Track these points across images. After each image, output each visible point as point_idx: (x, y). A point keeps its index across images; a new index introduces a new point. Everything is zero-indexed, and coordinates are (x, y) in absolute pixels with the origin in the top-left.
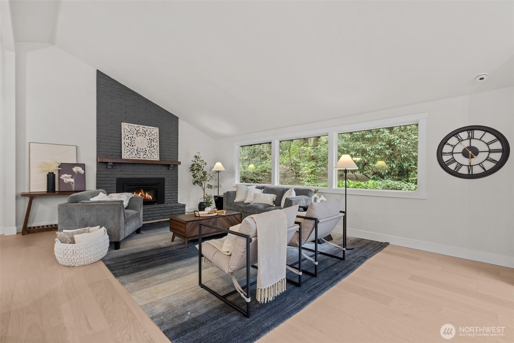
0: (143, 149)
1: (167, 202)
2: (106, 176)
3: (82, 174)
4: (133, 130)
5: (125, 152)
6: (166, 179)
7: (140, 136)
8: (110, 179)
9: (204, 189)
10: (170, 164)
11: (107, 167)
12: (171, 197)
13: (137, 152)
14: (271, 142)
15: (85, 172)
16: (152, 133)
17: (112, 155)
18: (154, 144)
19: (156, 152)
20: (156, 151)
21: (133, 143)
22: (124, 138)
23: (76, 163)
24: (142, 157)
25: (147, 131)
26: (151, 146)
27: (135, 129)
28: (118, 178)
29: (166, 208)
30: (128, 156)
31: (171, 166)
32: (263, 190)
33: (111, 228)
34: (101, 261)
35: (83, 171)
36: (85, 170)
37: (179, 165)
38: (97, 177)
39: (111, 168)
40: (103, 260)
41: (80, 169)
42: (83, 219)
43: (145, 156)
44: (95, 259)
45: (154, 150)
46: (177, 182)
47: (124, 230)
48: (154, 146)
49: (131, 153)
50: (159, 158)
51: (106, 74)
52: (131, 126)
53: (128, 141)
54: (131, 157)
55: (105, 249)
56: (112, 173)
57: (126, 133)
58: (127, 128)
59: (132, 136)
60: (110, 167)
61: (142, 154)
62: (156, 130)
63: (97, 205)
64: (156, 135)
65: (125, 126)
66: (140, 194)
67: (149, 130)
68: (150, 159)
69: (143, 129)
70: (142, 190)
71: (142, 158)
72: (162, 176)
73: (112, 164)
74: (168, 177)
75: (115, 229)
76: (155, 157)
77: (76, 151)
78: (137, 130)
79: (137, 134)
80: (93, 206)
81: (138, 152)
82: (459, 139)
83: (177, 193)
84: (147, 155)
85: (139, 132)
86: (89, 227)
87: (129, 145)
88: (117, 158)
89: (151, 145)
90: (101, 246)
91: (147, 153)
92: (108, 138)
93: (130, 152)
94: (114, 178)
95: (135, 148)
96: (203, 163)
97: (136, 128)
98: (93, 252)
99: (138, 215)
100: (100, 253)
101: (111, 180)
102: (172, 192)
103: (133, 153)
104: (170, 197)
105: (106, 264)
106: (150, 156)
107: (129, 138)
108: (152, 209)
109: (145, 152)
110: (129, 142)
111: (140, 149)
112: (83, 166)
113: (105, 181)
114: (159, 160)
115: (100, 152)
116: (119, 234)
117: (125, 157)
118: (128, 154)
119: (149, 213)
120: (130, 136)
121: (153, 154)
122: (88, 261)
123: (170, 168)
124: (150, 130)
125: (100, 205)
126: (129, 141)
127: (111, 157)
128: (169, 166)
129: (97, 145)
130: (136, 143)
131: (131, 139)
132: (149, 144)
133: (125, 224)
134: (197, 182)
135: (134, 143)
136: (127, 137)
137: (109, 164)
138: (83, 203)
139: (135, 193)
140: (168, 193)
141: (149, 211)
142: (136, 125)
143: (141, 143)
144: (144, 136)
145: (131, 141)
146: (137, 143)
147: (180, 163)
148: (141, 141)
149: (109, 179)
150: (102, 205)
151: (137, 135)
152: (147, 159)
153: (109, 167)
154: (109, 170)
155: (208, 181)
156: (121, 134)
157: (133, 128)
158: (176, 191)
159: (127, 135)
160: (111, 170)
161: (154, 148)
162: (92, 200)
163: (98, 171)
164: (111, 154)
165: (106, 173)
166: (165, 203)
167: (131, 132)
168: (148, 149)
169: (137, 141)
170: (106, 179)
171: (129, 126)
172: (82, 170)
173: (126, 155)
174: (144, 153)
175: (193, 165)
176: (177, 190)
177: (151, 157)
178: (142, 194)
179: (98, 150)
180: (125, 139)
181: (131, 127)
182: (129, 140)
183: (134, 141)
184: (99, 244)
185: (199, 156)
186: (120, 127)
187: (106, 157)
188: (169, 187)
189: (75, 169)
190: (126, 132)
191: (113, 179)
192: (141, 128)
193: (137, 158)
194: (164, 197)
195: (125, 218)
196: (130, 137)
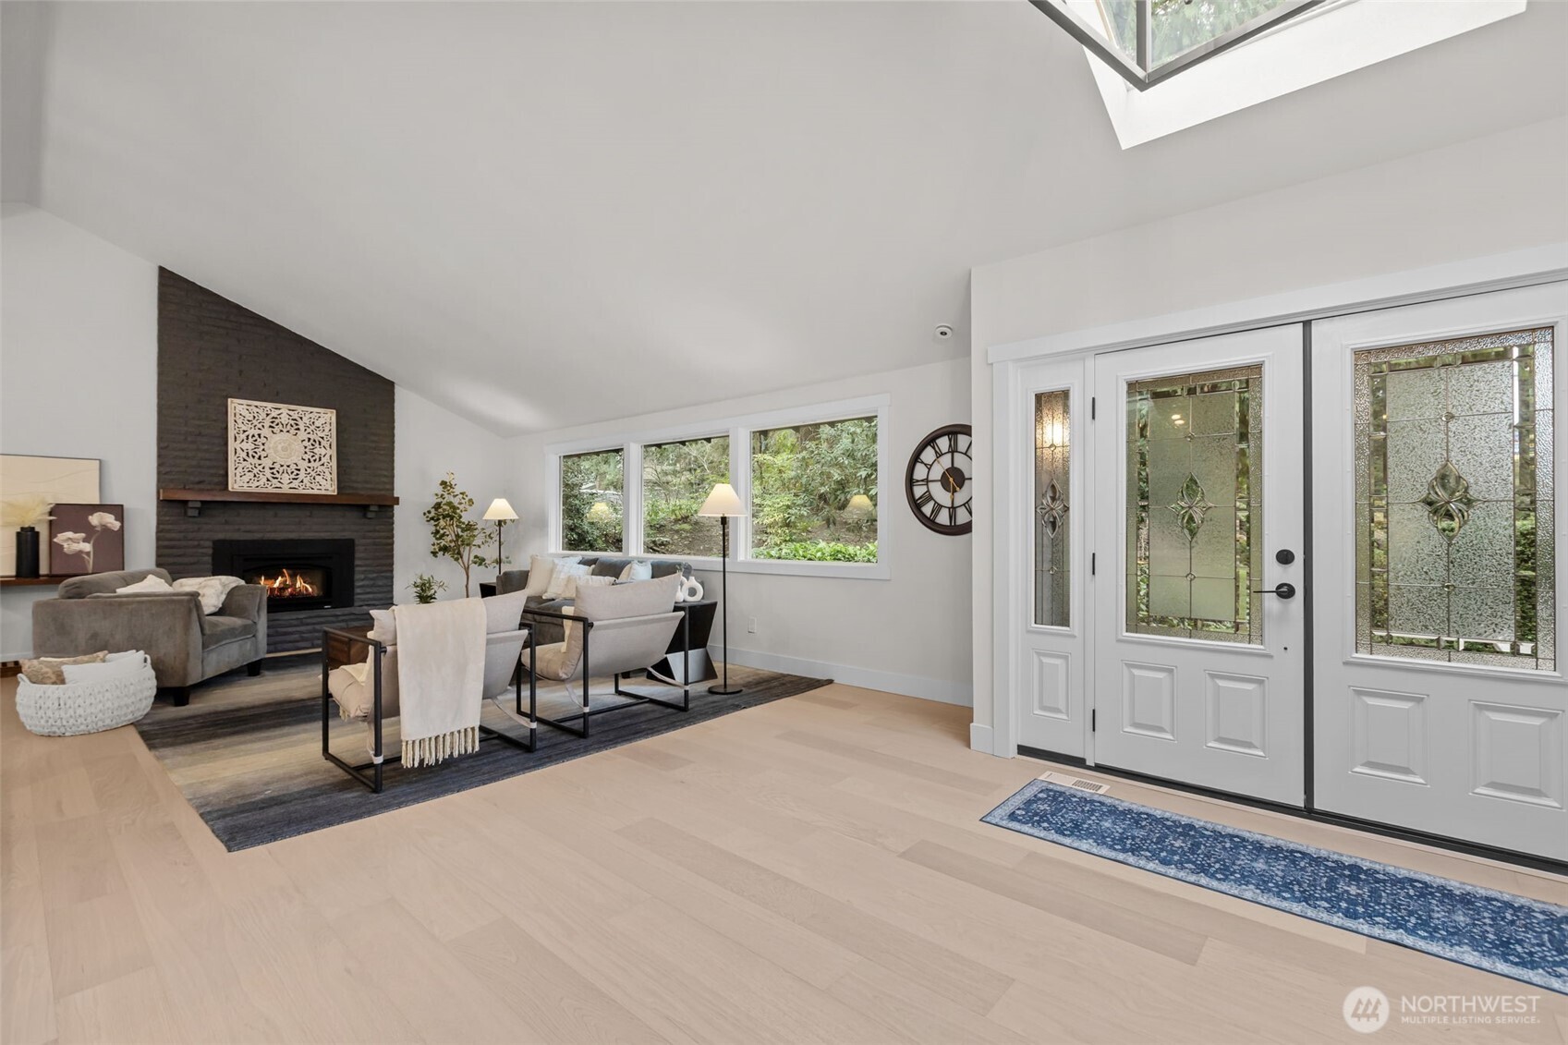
0: (288, 466)
1: (361, 603)
2: (182, 535)
3: (116, 530)
4: (261, 418)
5: (238, 475)
6: (357, 542)
7: (281, 431)
8: (196, 543)
9: (467, 570)
10: (367, 503)
11: (186, 513)
12: (375, 590)
13: (273, 473)
14: (622, 449)
15: (122, 527)
16: (317, 424)
17: (200, 482)
18: (323, 451)
19: (327, 474)
20: (326, 471)
21: (261, 450)
22: (235, 438)
23: (98, 503)
24: (286, 486)
25: (301, 418)
26: (313, 456)
27: (268, 415)
28: (219, 541)
29: (352, 617)
30: (246, 485)
31: (372, 508)
32: (593, 566)
33: (165, 654)
34: (132, 728)
35: (117, 525)
36: (122, 522)
37: (395, 506)
38: (158, 539)
39: (196, 515)
40: (135, 724)
41: (110, 520)
42: (94, 636)
43: (296, 484)
44: (114, 721)
45: (321, 468)
46: (392, 550)
47: (202, 662)
48: (322, 459)
49: (255, 476)
50: (335, 487)
51: (185, 277)
52: (256, 407)
53: (245, 445)
54: (254, 486)
55: (140, 700)
56: (199, 529)
57: (241, 425)
58: (245, 413)
59: (257, 432)
60: (195, 513)
61: (286, 479)
62: (329, 415)
63: (128, 603)
64: (327, 429)
65: (238, 408)
66: (278, 582)
67: (308, 416)
68: (310, 492)
69: (291, 413)
70: (285, 571)
71: (286, 489)
72: (347, 535)
73: (199, 505)
74: (364, 538)
75: (175, 658)
76: (326, 485)
77: (98, 472)
78: (273, 418)
79: (273, 427)
80: (121, 604)
81: (275, 473)
82: (936, 452)
83: (392, 578)
84: (302, 482)
85: (277, 421)
86: (106, 652)
87: (248, 455)
88: (212, 490)
89: (312, 454)
90: (131, 692)
91: (302, 475)
92: (189, 439)
93: (252, 475)
94: (208, 540)
95: (267, 463)
96: (463, 501)
97: (269, 412)
98: (109, 704)
99: (249, 631)
100: (128, 708)
101: (198, 546)
102: (375, 575)
103: (261, 476)
104: (368, 590)
105: (141, 730)
106: (308, 484)
107: (250, 437)
108: (309, 621)
109: (296, 472)
110: (250, 448)
111: (282, 466)
112: (118, 511)
113: (179, 548)
114: (336, 493)
115: (165, 474)
116: (185, 669)
117: (236, 486)
118: (246, 479)
119: (302, 628)
120: (251, 432)
121: (317, 477)
122: (96, 725)
123: (370, 515)
124: (311, 415)
125: (139, 602)
126: (249, 446)
127: (196, 486)
128: (364, 508)
129: (159, 456)
130: (270, 452)
131: (256, 440)
132: (306, 453)
133: (204, 646)
134: (445, 549)
135: (263, 450)
136: (244, 436)
137: (190, 505)
138: (98, 597)
139: (263, 578)
140: (363, 580)
141: (303, 624)
142: (270, 405)
143: (284, 449)
144: (293, 431)
145: (253, 446)
146: (272, 451)
147: (397, 501)
148: (283, 444)
149: (191, 543)
150: (143, 602)
151: (271, 429)
152: (301, 491)
153: (190, 513)
154: (191, 520)
155: (479, 547)
156: (226, 428)
157: (261, 411)
158: (389, 574)
159: (244, 431)
160: (195, 520)
161: (321, 462)
162: (121, 591)
163: (159, 523)
164: (197, 479)
165: (184, 527)
166: (356, 604)
167: (255, 422)
168: (303, 465)
169: (271, 445)
170: (184, 543)
171: (248, 407)
172: (116, 520)
173: (240, 481)
174: (293, 476)
175: (437, 506)
176: (392, 571)
177: (312, 486)
178: (286, 581)
179: (162, 469)
180: (238, 442)
181: (256, 410)
182: (250, 443)
183: (263, 444)
184: (125, 686)
185: (453, 483)
186: (224, 410)
187: (182, 486)
188: (368, 562)
189: (95, 519)
190: (239, 421)
191: (202, 542)
192: (285, 411)
193: (270, 490)
194: (353, 589)
195: (203, 634)
196: (253, 436)
